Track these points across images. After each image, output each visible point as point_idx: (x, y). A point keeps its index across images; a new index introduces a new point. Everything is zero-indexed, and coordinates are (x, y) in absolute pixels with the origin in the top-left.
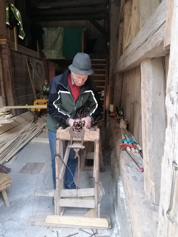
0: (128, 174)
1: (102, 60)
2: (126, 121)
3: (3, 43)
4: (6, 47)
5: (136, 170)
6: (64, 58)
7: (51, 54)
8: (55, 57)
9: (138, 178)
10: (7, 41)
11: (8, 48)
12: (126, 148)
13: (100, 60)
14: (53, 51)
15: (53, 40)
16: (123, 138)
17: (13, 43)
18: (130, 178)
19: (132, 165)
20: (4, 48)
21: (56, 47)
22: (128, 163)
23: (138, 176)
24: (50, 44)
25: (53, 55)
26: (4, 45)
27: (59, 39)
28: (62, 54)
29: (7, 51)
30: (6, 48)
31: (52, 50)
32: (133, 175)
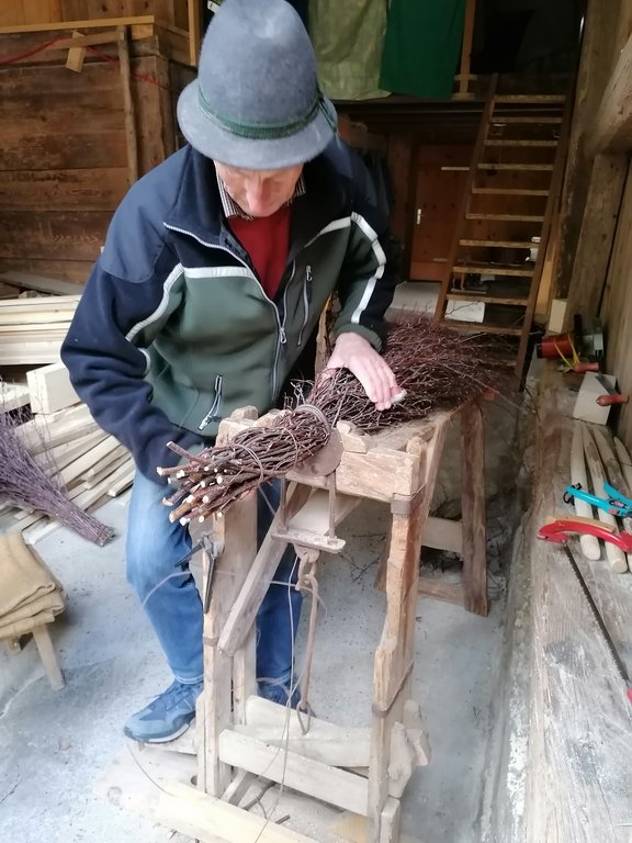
0: (548, 720)
1: (548, 98)
2: (609, 390)
3: (142, 31)
4: (151, 52)
5: (601, 696)
6: (387, 94)
7: (335, 81)
8: (350, 91)
9: (602, 759)
10: (155, 26)
11: (158, 53)
12: (577, 538)
13: (540, 98)
14: (344, 68)
15: (347, 22)
16: (578, 476)
17: (183, 33)
18: (553, 750)
19: (587, 655)
20: (146, 55)
21: (356, 48)
22: (568, 638)
23: (604, 747)
24: (334, 39)
25: (342, 84)
26: (144, 40)
27: (372, 13)
28: (377, 77)
29: (155, 65)
30: (152, 55)
31: (341, 59)
32: (578, 735)
